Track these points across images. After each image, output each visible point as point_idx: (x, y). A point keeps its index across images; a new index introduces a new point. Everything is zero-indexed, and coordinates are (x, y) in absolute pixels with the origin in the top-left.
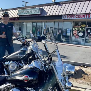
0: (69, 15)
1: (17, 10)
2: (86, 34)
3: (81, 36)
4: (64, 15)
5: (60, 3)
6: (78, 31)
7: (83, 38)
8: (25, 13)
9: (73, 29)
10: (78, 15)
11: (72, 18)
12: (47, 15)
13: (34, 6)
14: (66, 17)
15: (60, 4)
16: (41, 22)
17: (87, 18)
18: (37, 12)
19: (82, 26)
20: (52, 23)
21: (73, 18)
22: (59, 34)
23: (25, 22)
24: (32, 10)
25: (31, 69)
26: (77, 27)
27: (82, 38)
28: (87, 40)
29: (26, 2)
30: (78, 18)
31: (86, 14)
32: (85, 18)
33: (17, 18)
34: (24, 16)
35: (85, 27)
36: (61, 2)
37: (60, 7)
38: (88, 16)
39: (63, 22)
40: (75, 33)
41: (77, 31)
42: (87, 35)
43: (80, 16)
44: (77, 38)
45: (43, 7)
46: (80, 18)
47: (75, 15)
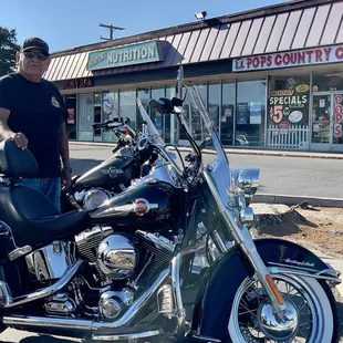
0: (252, 58)
1: (83, 54)
2: (312, 115)
3: (298, 124)
4: (239, 58)
5: (223, 21)
6: (287, 105)
7: (304, 130)
8: (112, 60)
9: (269, 101)
10: (282, 55)
11: (265, 64)
12: (183, 62)
13: (138, 38)
14: (245, 65)
15: (221, 24)
16: (166, 87)
17: (313, 61)
18: (149, 54)
19: (298, 89)
20: (201, 87)
21: (265, 67)
22: (224, 120)
23: (114, 91)
24: (135, 51)
25: (150, 184)
26: (283, 92)
27: (300, 130)
28: (317, 133)
29: (111, 27)
30: (282, 65)
31: (309, 50)
32: (307, 63)
33: (87, 78)
34: (109, 73)
35: (307, 93)
36: (224, 17)
37: (223, 33)
38: (313, 55)
39: (237, 81)
40: (278, 115)
41: (284, 106)
42: (317, 119)
43: (290, 59)
44: (284, 131)
45: (169, 39)
46: (290, 64)
47: (274, 56)
